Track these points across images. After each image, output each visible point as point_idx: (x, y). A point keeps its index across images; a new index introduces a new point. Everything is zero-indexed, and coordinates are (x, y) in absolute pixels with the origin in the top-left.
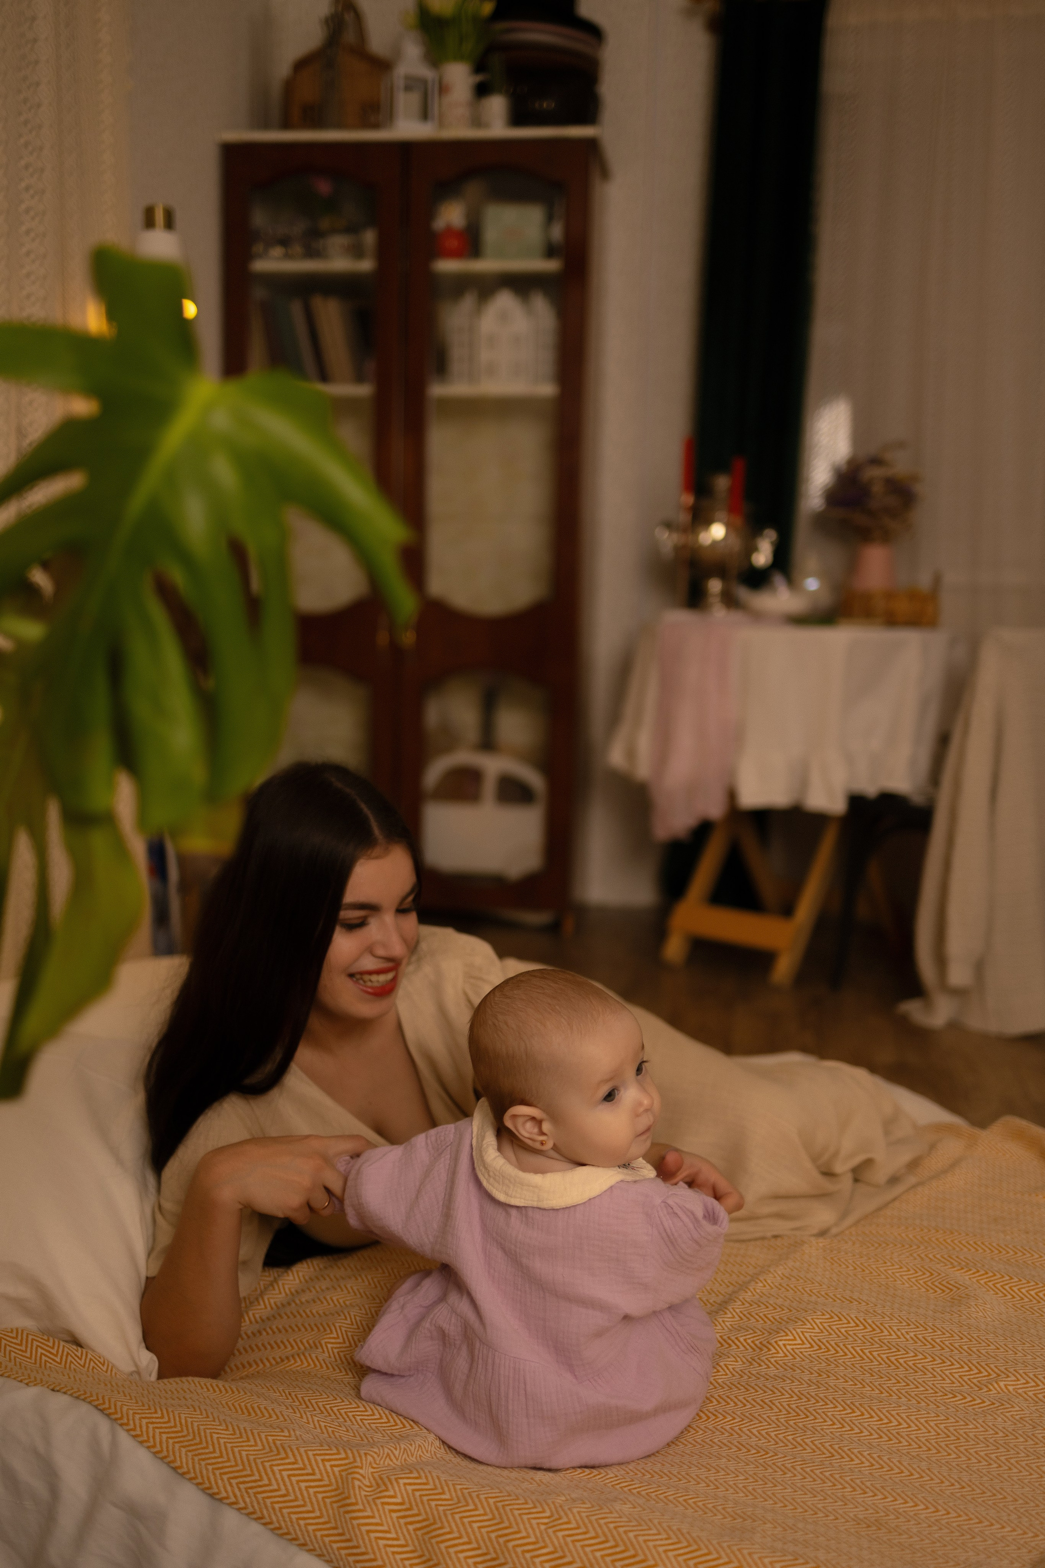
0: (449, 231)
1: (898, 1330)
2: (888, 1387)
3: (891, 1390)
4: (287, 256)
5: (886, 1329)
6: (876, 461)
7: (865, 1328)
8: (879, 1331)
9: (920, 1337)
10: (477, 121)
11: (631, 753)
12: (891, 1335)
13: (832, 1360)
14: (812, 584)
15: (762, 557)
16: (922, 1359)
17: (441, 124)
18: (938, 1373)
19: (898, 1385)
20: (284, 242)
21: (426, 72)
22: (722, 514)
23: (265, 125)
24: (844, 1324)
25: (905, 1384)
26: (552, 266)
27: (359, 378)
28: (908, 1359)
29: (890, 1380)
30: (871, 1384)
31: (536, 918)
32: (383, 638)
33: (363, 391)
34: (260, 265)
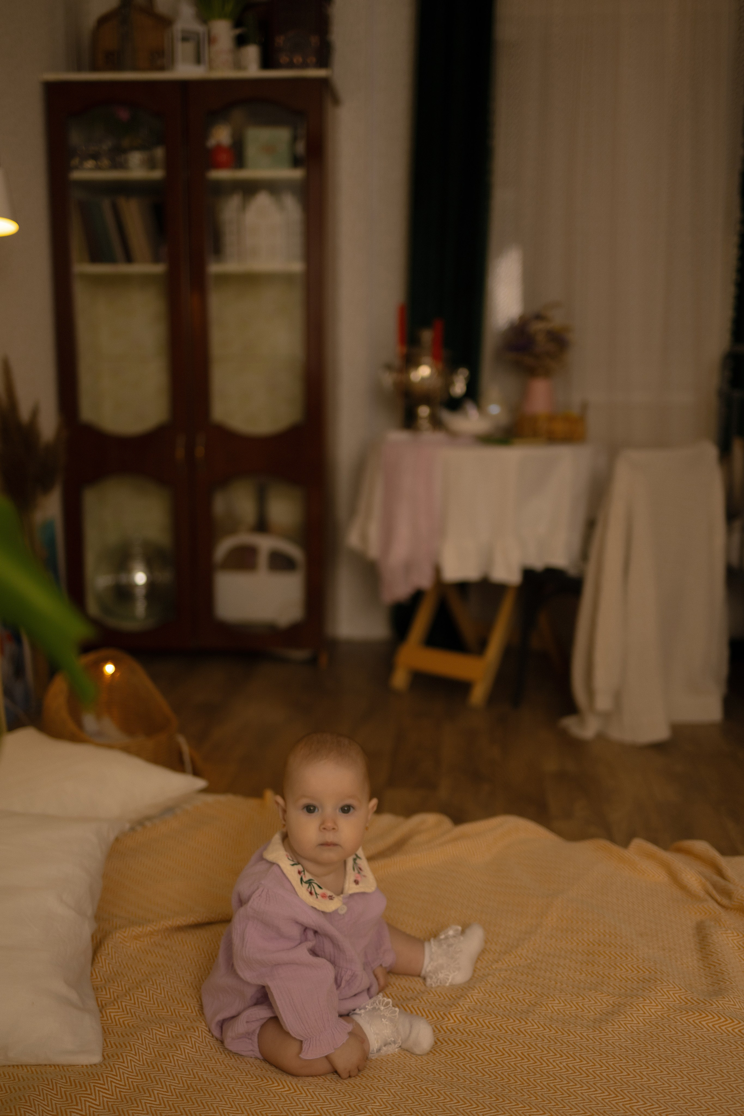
0: (219, 147)
1: (554, 1061)
2: (549, 1108)
3: (551, 1110)
4: (98, 168)
5: (545, 1062)
6: (539, 317)
7: (529, 1061)
8: (539, 1064)
9: (570, 1065)
10: (238, 65)
11: (364, 537)
12: (548, 1066)
13: (506, 1086)
14: (494, 409)
15: (459, 388)
16: (573, 1085)
17: (211, 68)
18: (586, 1097)
19: (557, 1106)
20: (95, 157)
21: (197, 27)
22: (427, 359)
23: (79, 68)
24: (513, 1059)
25: (562, 1106)
26: (296, 175)
27: (156, 259)
28: (563, 1085)
29: (551, 1103)
30: (536, 1106)
31: (300, 654)
32: (180, 453)
33: (159, 269)
34: (77, 175)
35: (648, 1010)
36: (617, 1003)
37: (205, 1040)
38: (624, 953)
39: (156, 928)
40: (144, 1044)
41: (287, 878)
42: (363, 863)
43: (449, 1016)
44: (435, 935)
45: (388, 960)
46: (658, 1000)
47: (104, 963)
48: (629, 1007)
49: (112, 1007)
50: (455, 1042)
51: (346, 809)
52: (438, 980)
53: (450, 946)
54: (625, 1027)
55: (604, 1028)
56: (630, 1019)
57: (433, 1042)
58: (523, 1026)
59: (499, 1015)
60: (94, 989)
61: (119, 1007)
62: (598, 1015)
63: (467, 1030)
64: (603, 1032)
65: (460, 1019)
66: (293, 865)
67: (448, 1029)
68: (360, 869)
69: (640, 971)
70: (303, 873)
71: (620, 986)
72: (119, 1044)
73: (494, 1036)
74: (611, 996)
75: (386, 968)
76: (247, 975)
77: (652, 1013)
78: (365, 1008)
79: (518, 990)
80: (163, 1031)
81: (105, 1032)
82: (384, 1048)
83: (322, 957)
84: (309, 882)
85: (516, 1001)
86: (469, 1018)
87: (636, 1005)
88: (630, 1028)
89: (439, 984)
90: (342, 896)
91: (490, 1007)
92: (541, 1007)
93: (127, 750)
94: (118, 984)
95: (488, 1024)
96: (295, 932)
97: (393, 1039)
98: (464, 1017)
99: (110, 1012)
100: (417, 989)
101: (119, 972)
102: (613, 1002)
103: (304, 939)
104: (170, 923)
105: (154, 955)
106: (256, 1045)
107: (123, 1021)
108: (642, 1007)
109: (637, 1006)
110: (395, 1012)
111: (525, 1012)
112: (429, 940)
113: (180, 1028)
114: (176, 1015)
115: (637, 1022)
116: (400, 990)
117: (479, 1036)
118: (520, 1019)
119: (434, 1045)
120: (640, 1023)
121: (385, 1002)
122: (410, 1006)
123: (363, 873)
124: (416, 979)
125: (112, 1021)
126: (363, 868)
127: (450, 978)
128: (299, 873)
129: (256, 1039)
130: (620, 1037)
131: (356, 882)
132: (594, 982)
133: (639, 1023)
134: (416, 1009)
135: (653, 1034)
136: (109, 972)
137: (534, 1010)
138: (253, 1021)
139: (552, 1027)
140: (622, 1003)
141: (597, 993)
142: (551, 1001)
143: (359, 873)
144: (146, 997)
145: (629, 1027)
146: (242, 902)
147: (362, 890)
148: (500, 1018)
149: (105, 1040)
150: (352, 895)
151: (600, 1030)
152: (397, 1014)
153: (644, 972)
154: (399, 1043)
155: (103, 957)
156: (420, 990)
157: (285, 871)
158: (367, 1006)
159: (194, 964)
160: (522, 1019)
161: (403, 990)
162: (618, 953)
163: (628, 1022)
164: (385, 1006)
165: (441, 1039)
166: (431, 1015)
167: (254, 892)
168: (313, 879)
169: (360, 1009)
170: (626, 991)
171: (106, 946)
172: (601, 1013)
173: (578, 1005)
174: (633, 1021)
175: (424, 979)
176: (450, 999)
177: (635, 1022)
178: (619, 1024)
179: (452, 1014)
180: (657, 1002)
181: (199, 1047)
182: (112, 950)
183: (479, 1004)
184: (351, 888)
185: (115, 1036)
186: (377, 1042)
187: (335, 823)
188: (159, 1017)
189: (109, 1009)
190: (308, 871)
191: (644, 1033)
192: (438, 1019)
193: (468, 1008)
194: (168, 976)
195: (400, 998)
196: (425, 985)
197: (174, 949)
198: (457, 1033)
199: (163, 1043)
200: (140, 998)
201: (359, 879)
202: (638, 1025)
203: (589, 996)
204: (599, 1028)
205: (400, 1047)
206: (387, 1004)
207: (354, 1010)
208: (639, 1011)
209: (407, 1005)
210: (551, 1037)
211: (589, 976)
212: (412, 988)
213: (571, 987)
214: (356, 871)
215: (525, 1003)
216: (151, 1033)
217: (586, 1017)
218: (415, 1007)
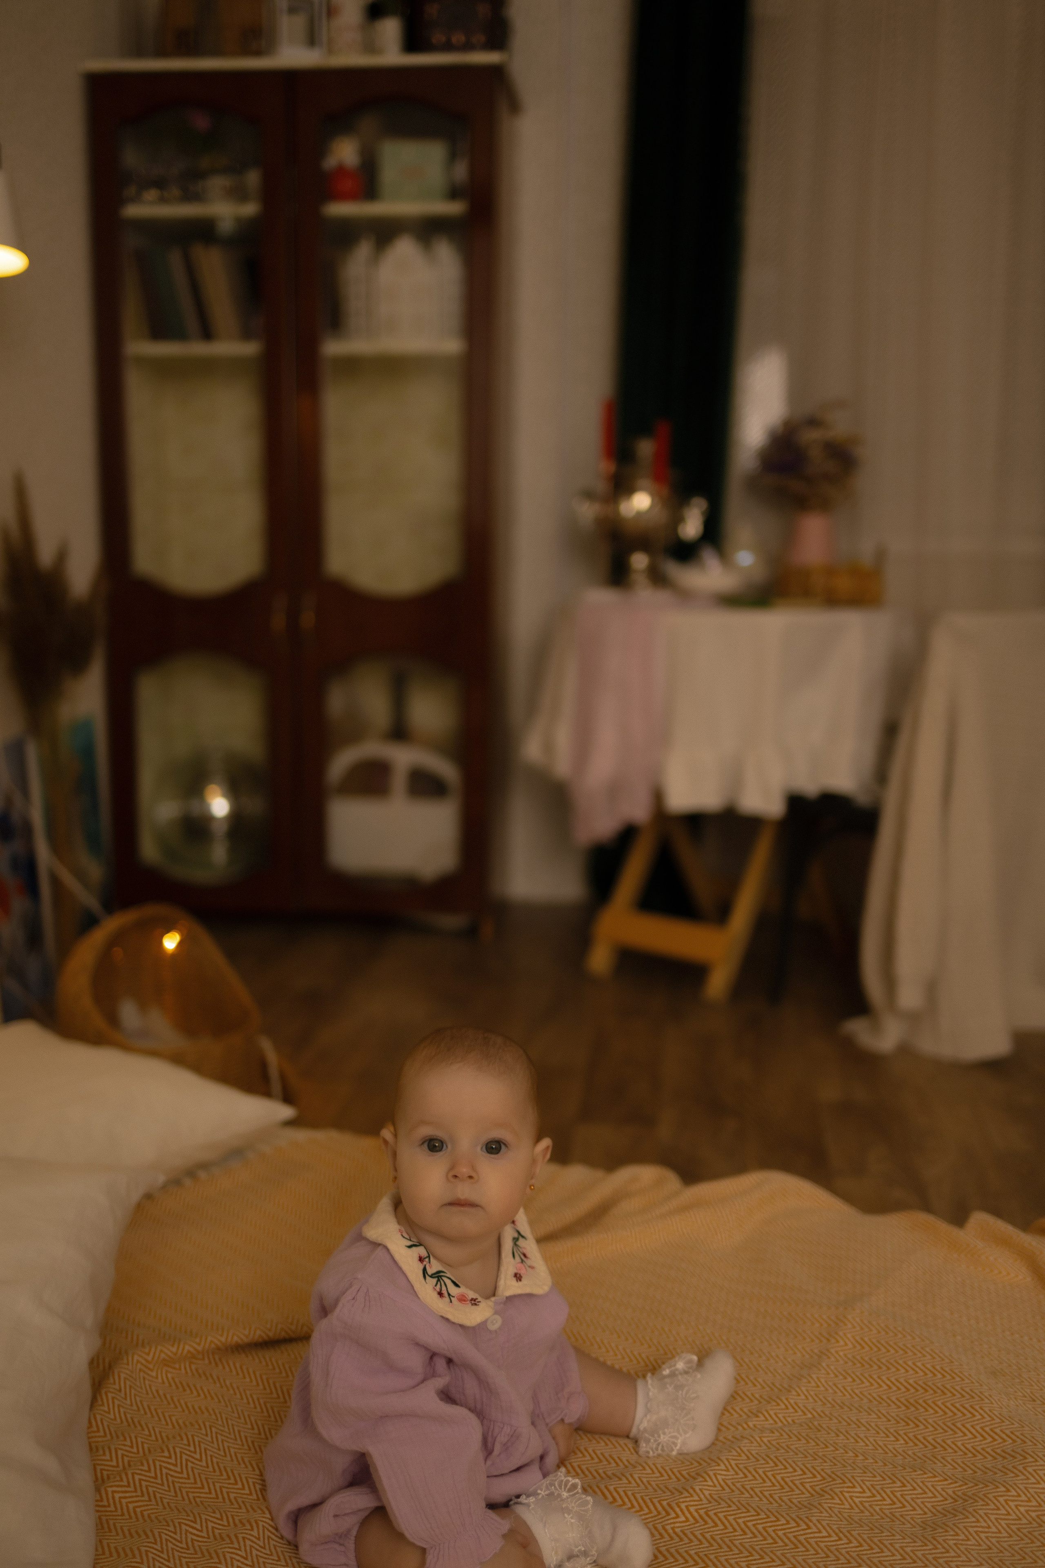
0: (341, 171)
4: (162, 200)
6: (813, 422)
10: (370, 47)
11: (548, 747)
14: (745, 558)
15: (692, 527)
17: (330, 51)
20: (160, 184)
22: (646, 482)
23: (139, 52)
26: (454, 208)
27: (246, 335)
31: (452, 921)
32: (278, 622)
33: (250, 349)
34: (133, 211)
35: (1014, 1507)
36: (960, 1493)
37: (269, 1543)
38: (967, 1406)
39: (200, 1348)
40: (165, 1551)
41: (400, 1268)
42: (530, 1246)
43: (677, 1510)
44: (654, 1368)
45: (575, 1411)
46: (1030, 1490)
47: (111, 1406)
48: (981, 1503)
49: (117, 1483)
50: (687, 1557)
51: (494, 1147)
52: (659, 1444)
53: (679, 1387)
54: (977, 1538)
55: (940, 1540)
56: (984, 1524)
57: (651, 1557)
58: (802, 1532)
59: (762, 1510)
60: (91, 1449)
61: (129, 1483)
62: (930, 1514)
63: (708, 1536)
64: (939, 1546)
65: (696, 1514)
66: (410, 1247)
67: (675, 1533)
68: (525, 1255)
69: (996, 1437)
70: (427, 1260)
71: (963, 1462)
72: (124, 1549)
73: (754, 1549)
74: (950, 1481)
75: (570, 1424)
76: (335, 1434)
77: (1021, 1513)
78: (535, 1494)
79: (792, 1467)
80: (199, 1527)
81: (103, 1528)
82: (567, 1564)
83: (462, 1406)
84: (438, 1276)
85: (789, 1487)
86: (711, 1513)
87: (993, 1499)
88: (985, 1540)
89: (660, 1451)
90: (493, 1299)
91: (747, 1495)
92: (833, 1498)
93: (178, 1059)
94: (132, 1442)
95: (743, 1526)
96: (416, 1361)
97: (583, 1549)
98: (702, 1512)
99: (113, 1492)
100: (624, 1459)
101: (136, 1420)
102: (954, 1492)
103: (430, 1373)
104: (223, 1339)
105: (195, 1393)
106: (352, 1555)
107: (134, 1508)
108: (1004, 1503)
109: (996, 1502)
110: (587, 1502)
111: (806, 1507)
112: (644, 1377)
113: (228, 1522)
114: (223, 1498)
115: (996, 1530)
116: (596, 1460)
117: (729, 1547)
118: (797, 1519)
119: (652, 1561)
120: (1003, 1531)
121: (570, 1483)
122: (611, 1488)
123: (529, 1262)
124: (622, 1441)
125: (116, 1507)
126: (528, 1255)
127: (679, 1441)
128: (421, 1259)
129: (352, 1546)
130: (969, 1556)
131: (518, 1277)
132: (919, 1454)
133: (1000, 1532)
134: (622, 1494)
135: (1026, 1553)
136: (119, 1421)
137: (820, 1504)
138: (345, 1515)
139: (851, 1535)
140: (970, 1494)
141: (925, 1476)
142: (848, 1487)
143: (522, 1261)
144: (176, 1465)
145: (984, 1538)
146: (325, 1311)
147: (528, 1290)
148: (763, 1516)
149: (100, 1541)
150: (510, 1299)
151: (935, 1542)
152: (590, 1506)
153: (1005, 1441)
154: (593, 1556)
155: (110, 1395)
156: (628, 1461)
157: (397, 1257)
158: (539, 1491)
159: (259, 1409)
160: (801, 1519)
161: (601, 1461)
162: (958, 1405)
163: (980, 1529)
164: (569, 1491)
165: (663, 1549)
166: (648, 1507)
167: (343, 1293)
168: (444, 1270)
169: (528, 1496)
170: (975, 1472)
171: (116, 1377)
172: (934, 1510)
173: (895, 1496)
174: (989, 1527)
175: (636, 1441)
176: (679, 1480)
177: (994, 1529)
178: (967, 1533)
179: (683, 1506)
180: (1028, 1495)
181: (257, 1555)
182: (125, 1383)
183: (727, 1490)
184: (509, 1287)
185: (118, 1534)
186: (556, 1553)
187: (473, 1168)
188: (196, 1502)
189: (112, 1486)
190: (435, 1257)
191: (1010, 1549)
192: (659, 1513)
193: (709, 1497)
194: (214, 1430)
195: (595, 1474)
196: (637, 1453)
197: (228, 1383)
198: (691, 1541)
199: (197, 1548)
200: (166, 1468)
201: (523, 1272)
202: (998, 1535)
203: (913, 1479)
204: (932, 1540)
205: (595, 1562)
206: (574, 1486)
207: (518, 1497)
208: (998, 1509)
209: (606, 1487)
210: (852, 1554)
211: (911, 1444)
212: (615, 1457)
213: (881, 1464)
214: (518, 1259)
215: (804, 1491)
216: (178, 1532)
217: (908, 1518)
218: (620, 1490)
